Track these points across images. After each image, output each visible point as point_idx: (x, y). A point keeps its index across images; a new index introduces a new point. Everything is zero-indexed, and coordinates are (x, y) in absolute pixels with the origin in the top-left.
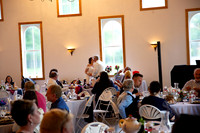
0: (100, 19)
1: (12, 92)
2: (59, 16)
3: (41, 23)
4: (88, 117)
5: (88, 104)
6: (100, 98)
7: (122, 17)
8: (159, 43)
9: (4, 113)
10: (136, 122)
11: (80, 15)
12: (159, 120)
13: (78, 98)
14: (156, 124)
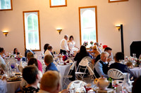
0: (80, 8)
1: (19, 59)
2: (51, 7)
3: (38, 11)
4: (71, 77)
5: (72, 68)
6: (80, 64)
7: (96, 7)
8: (122, 25)
9: (14, 74)
10: (106, 81)
11: (66, 6)
12: (123, 79)
13: (65, 64)
14: (120, 82)
